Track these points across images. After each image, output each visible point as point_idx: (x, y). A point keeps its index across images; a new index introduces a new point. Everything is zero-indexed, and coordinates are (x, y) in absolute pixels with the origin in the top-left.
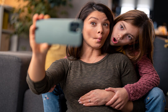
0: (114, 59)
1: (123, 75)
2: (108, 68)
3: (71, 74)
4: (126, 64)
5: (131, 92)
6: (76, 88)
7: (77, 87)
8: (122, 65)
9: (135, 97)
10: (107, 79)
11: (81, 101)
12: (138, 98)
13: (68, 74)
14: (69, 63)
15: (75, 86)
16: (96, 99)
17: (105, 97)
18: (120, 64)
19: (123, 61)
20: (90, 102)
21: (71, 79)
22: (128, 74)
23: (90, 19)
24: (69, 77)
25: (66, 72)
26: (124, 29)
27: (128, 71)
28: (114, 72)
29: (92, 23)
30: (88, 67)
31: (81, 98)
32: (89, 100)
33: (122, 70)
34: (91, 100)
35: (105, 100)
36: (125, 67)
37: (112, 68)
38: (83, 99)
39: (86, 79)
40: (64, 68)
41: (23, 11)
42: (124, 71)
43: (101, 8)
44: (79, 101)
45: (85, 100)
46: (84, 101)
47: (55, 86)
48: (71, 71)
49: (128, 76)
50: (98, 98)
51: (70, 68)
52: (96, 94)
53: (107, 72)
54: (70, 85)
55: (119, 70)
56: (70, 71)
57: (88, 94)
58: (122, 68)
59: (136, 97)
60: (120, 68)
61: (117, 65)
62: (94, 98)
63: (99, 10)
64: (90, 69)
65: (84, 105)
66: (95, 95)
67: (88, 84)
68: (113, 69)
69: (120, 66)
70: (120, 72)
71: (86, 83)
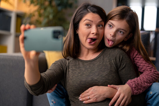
0: (110, 54)
1: (120, 69)
2: (104, 63)
3: (70, 73)
4: (121, 57)
5: (133, 86)
6: (75, 85)
7: (77, 85)
8: (118, 60)
9: (137, 90)
10: (105, 75)
11: (81, 98)
12: (141, 91)
13: (67, 73)
14: (67, 63)
15: (75, 84)
16: (94, 96)
17: (103, 94)
18: (116, 58)
19: (118, 56)
20: (90, 99)
21: (71, 77)
22: (124, 68)
23: (85, 21)
24: (68, 76)
25: (65, 71)
26: (113, 27)
27: (124, 65)
28: (111, 66)
29: (87, 24)
30: (86, 64)
31: (81, 95)
32: (88, 97)
33: (119, 65)
34: (90, 97)
35: (104, 96)
36: (121, 61)
37: (108, 63)
38: (83, 96)
39: (84, 76)
40: (62, 68)
41: (34, 15)
42: (120, 65)
43: (95, 10)
44: (79, 98)
45: (85, 97)
46: (84, 99)
47: (56, 85)
48: (70, 69)
49: (124, 69)
50: (96, 95)
51: (69, 67)
52: (95, 91)
53: (103, 68)
54: (70, 83)
55: (115, 65)
56: (68, 70)
57: (87, 91)
58: (118, 62)
59: (139, 91)
60: (116, 62)
61: (113, 60)
62: (93, 95)
63: (94, 12)
64: (87, 66)
65: (84, 102)
66: (93, 92)
67: (86, 80)
68: (110, 64)
69: (116, 60)
70: (117, 67)
71: (85, 79)
